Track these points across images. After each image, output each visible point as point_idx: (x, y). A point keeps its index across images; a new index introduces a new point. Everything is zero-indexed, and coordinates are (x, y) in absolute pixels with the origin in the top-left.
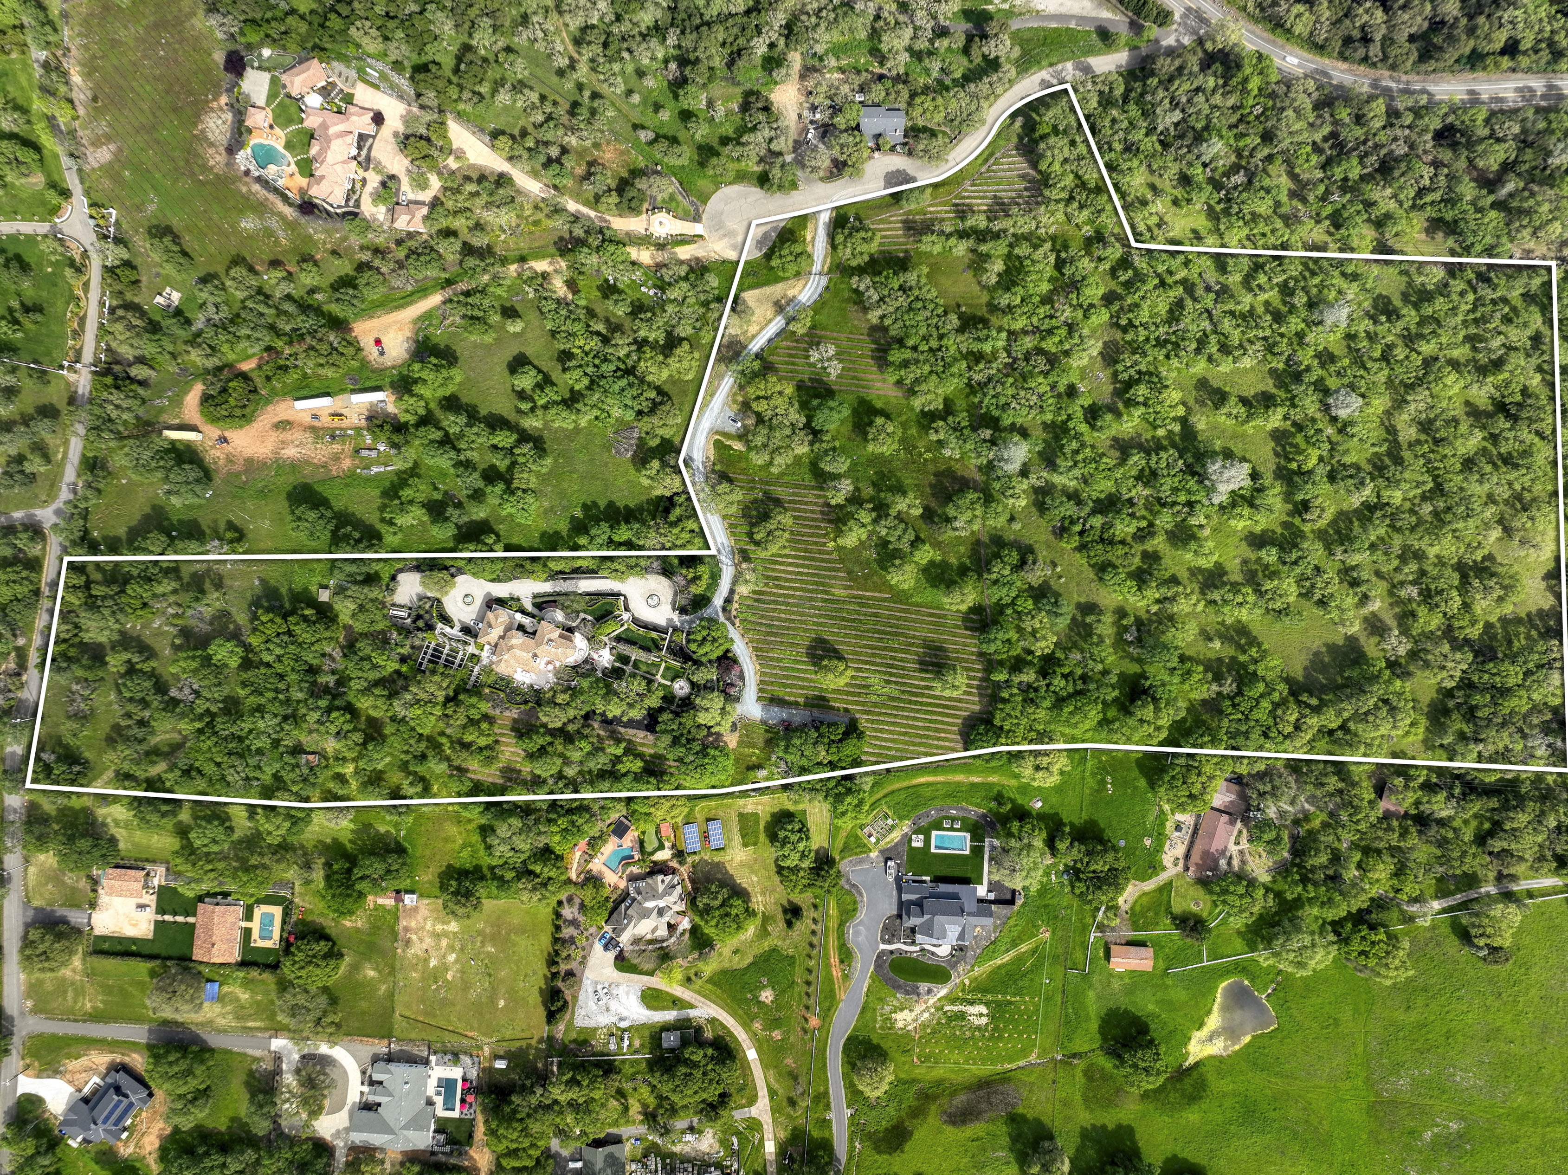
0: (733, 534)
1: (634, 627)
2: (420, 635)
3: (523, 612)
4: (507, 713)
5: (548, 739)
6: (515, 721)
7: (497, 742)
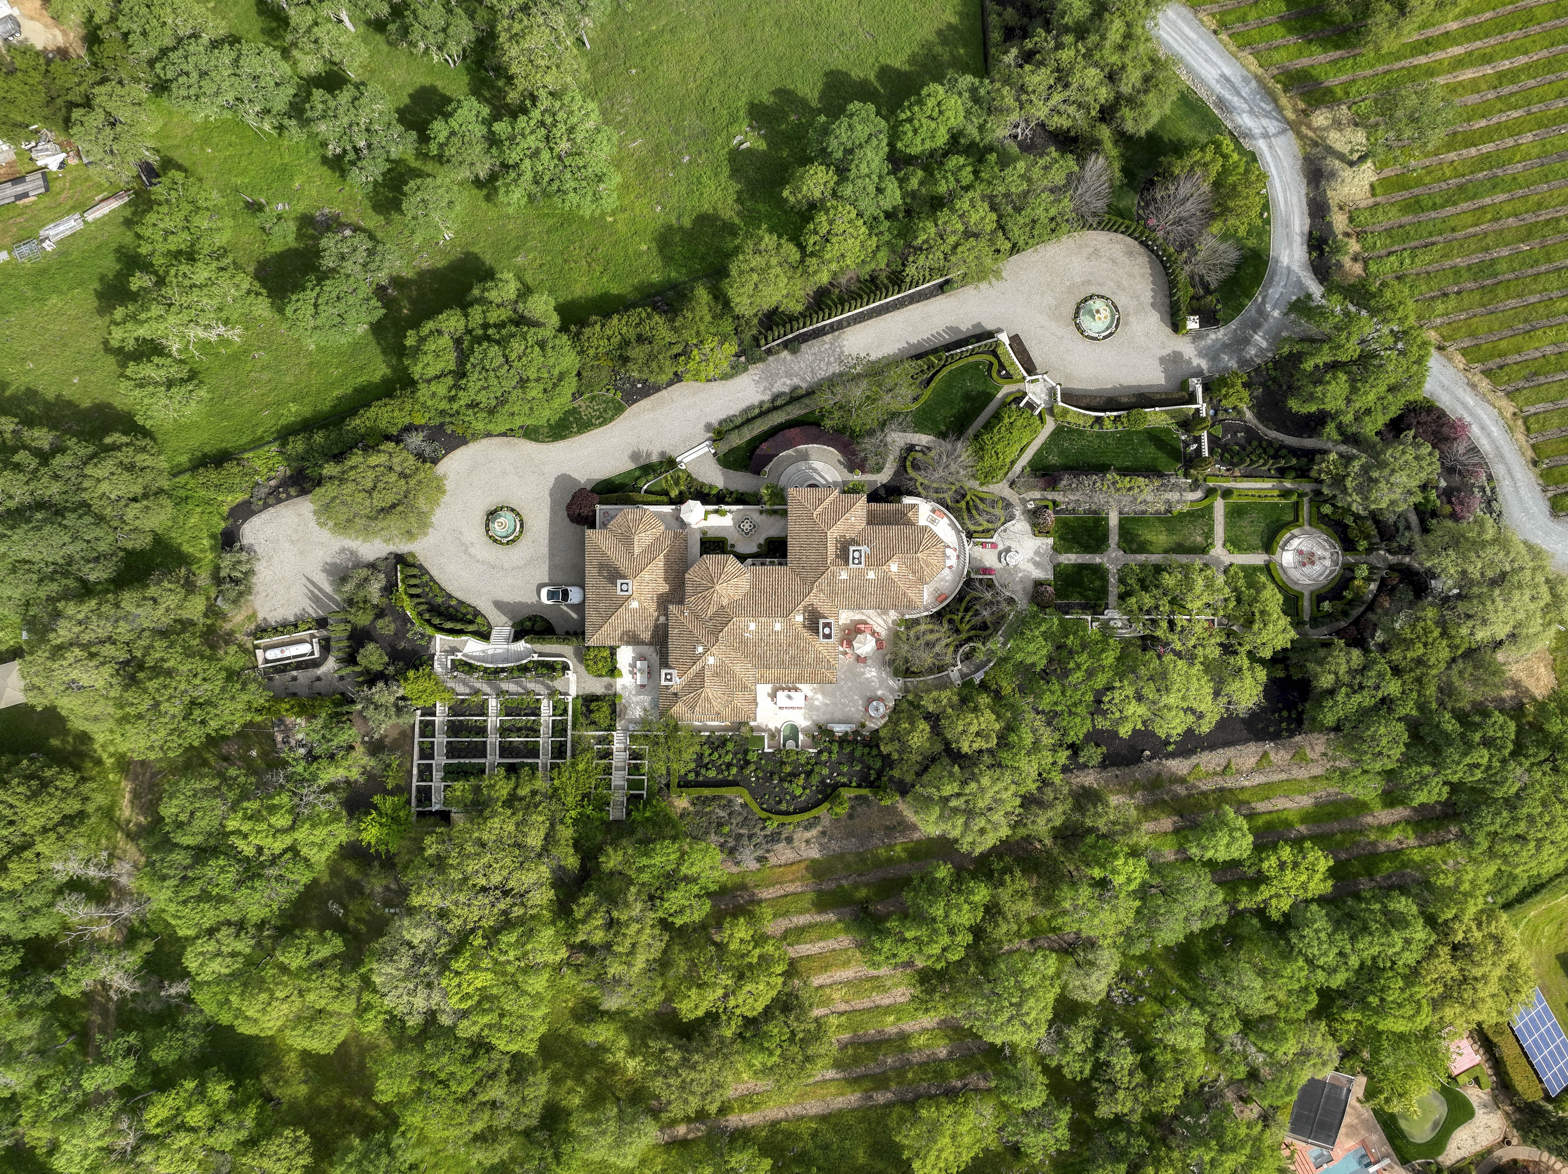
0: (1244, 43)
1: (1079, 416)
2: (383, 694)
3: (705, 496)
4: (782, 854)
5: (981, 894)
6: (817, 870)
7: (792, 970)
